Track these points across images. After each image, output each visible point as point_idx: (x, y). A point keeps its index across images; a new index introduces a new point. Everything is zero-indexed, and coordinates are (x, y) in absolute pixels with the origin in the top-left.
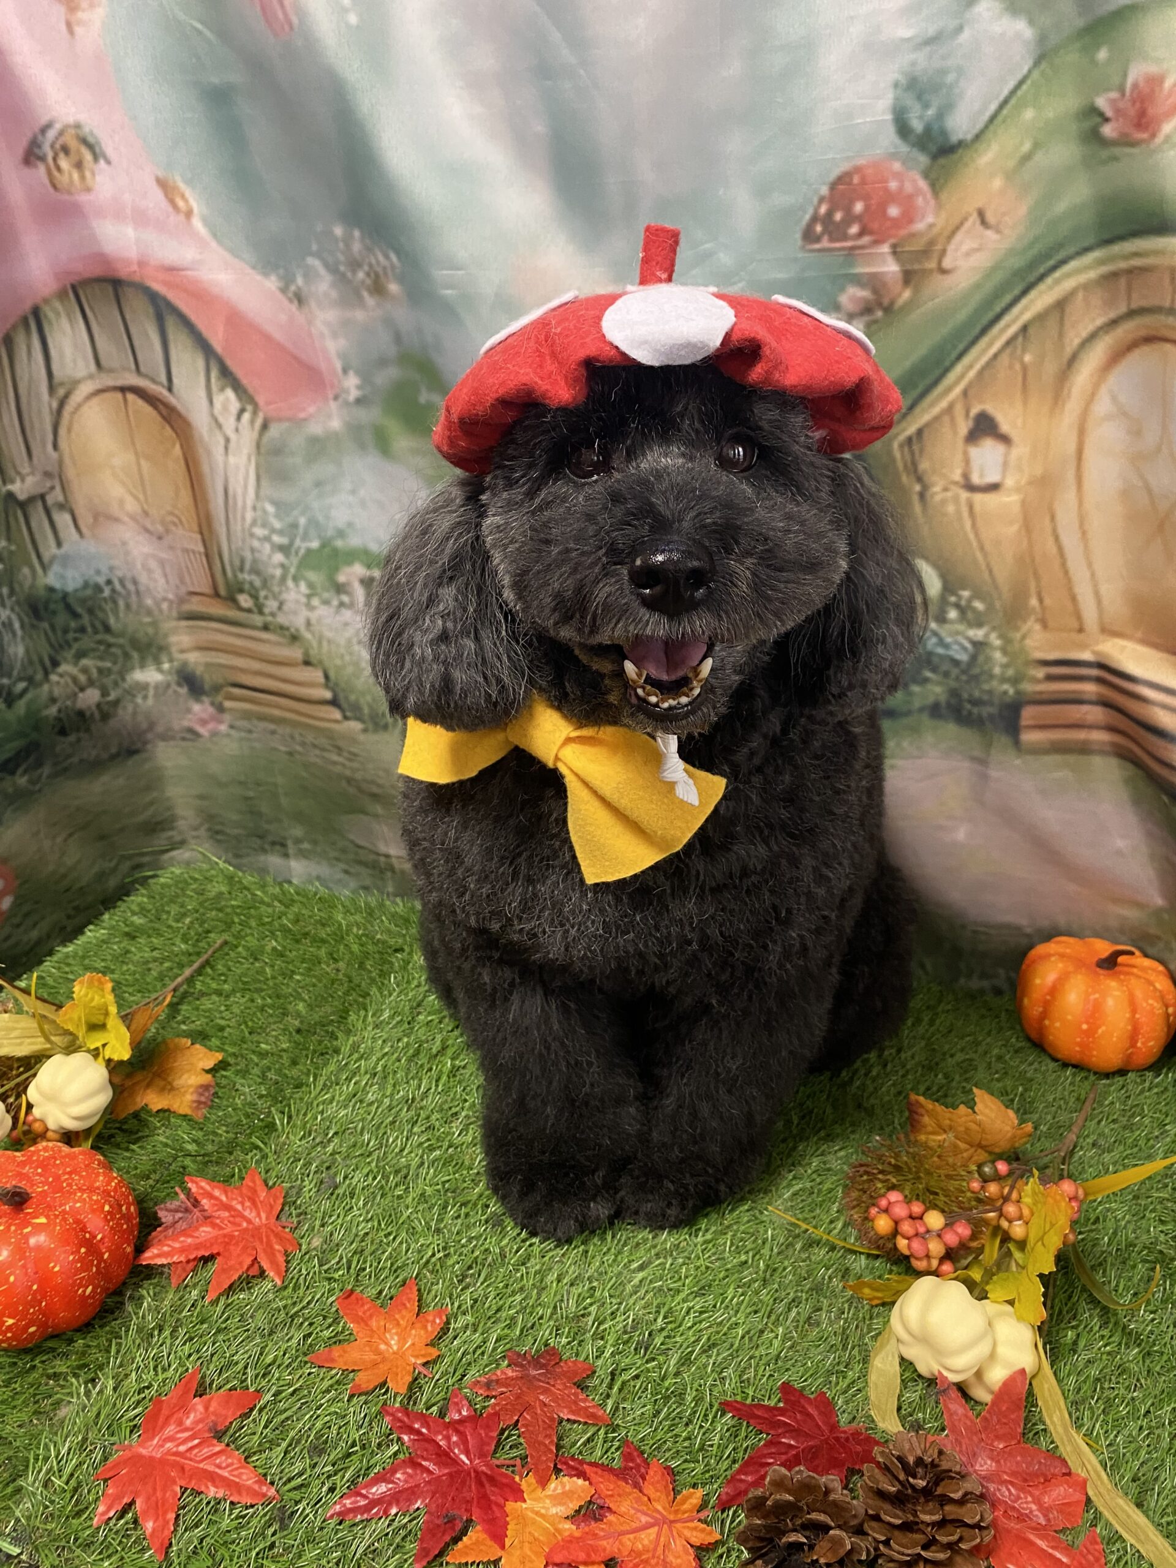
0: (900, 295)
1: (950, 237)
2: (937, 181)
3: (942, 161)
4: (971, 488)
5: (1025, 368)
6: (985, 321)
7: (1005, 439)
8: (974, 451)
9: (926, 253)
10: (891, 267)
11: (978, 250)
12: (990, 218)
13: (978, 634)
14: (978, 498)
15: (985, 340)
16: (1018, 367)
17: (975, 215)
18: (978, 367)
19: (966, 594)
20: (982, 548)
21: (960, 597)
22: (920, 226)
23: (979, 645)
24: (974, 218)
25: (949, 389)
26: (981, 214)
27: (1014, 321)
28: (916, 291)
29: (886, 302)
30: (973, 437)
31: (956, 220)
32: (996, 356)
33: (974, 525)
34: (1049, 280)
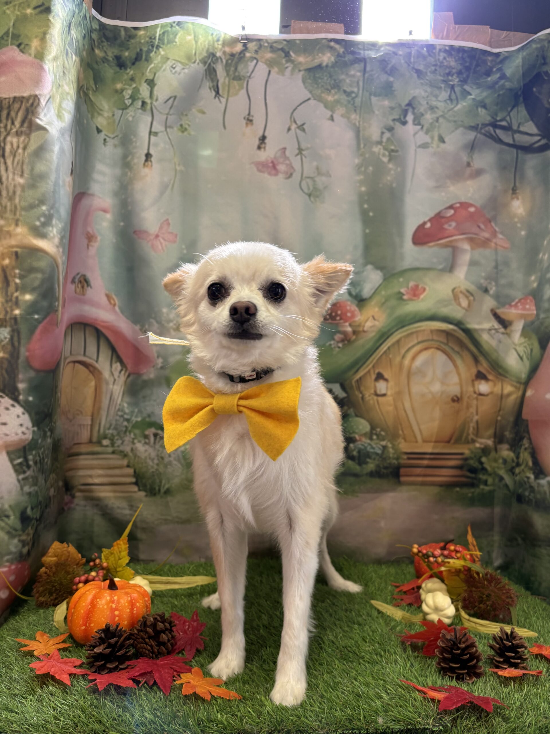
0: (352, 337)
1: (365, 322)
2: (360, 308)
3: (361, 303)
4: (377, 395)
5: (390, 359)
6: (378, 345)
7: (386, 380)
8: (377, 384)
9: (359, 326)
10: (349, 329)
11: (373, 326)
12: (376, 318)
13: (384, 443)
14: (380, 398)
15: (377, 350)
16: (388, 359)
17: (371, 317)
18: (377, 359)
19: (378, 430)
20: (382, 414)
21: (376, 431)
22: (356, 319)
23: (385, 447)
25: (369, 365)
26: (373, 317)
27: (386, 346)
28: (357, 337)
29: (348, 339)
30: (376, 380)
31: (366, 318)
32: (381, 355)
33: (379, 407)
34: (394, 335)
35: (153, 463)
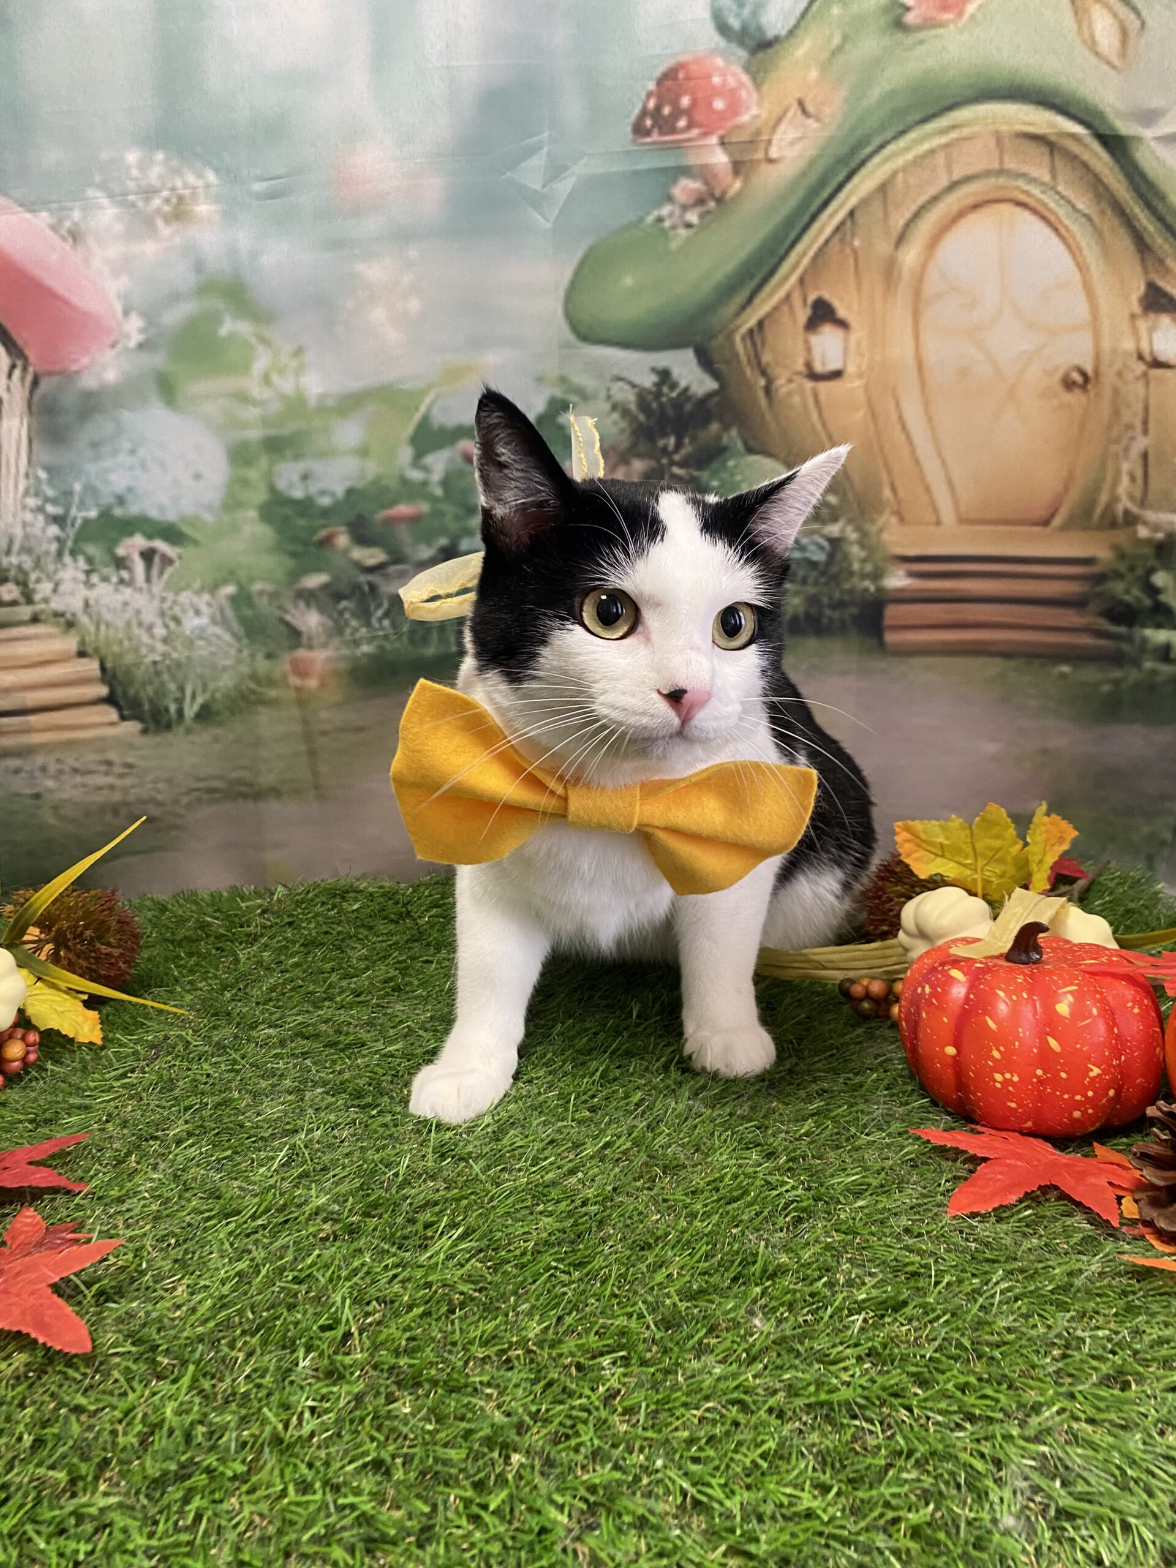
0: (730, 186)
1: (774, 129)
2: (757, 74)
3: (761, 55)
4: (814, 376)
5: (855, 252)
6: (814, 207)
7: (843, 324)
8: (815, 340)
9: (752, 143)
10: (720, 159)
11: (800, 139)
12: (810, 108)
13: (834, 530)
14: (823, 387)
15: (816, 226)
16: (848, 251)
17: (795, 105)
18: (811, 253)
20: (830, 439)
22: (745, 118)
23: (835, 542)
24: (794, 109)
25: (786, 278)
26: (801, 104)
27: (841, 207)
28: (746, 182)
29: (717, 193)
30: (812, 325)
31: (778, 110)
32: (827, 242)
33: (821, 416)
34: (870, 165)
35: (152, 636)
